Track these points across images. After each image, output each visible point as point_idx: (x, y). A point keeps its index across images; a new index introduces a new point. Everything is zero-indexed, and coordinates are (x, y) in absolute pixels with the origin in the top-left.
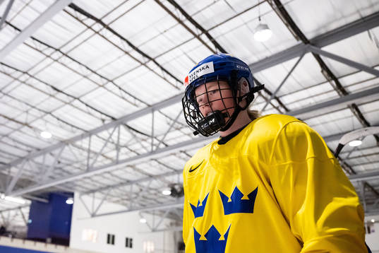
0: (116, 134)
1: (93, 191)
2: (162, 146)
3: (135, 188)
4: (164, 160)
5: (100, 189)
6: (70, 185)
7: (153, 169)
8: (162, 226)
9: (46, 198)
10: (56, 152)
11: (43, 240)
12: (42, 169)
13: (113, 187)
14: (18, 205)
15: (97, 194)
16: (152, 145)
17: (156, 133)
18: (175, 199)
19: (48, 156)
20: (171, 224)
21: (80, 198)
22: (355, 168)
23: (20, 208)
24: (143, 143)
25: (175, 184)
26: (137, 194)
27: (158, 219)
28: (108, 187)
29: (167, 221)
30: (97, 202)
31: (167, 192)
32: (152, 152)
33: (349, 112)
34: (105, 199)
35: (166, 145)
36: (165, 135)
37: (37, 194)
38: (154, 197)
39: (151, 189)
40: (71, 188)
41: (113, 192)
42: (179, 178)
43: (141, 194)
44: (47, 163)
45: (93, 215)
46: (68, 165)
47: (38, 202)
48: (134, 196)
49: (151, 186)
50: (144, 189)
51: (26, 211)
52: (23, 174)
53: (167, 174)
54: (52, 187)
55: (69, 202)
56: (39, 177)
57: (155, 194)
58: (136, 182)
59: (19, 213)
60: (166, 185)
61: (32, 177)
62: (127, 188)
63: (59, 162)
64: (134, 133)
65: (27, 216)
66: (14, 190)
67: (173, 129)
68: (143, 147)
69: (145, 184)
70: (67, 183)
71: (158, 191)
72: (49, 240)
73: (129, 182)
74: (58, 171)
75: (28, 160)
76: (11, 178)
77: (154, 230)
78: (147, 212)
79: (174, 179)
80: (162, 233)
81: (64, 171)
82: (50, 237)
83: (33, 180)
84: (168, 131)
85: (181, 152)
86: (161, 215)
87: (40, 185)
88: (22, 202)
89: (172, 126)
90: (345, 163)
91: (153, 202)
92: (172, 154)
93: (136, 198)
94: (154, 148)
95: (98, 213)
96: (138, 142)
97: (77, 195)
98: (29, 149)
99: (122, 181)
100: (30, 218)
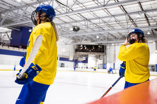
0: (51, 3)
2: (71, 10)
3: (59, 27)
4: (71, 17)
7: (67, 19)
8: (69, 43)
9: (19, 29)
10: (24, 9)
11: (18, 47)
12: (17, 16)
14: (5, 31)
16: (67, 10)
17: (68, 5)
18: (75, 32)
19: (20, 10)
20: (73, 42)
22: (137, 25)
23: (6, 32)
24: (63, 8)
25: (75, 26)
27: (68, 40)
29: (71, 41)
31: (72, 29)
32: (67, 13)
33: (138, 5)
35: (73, 10)
36: (72, 6)
38: (67, 31)
39: (65, 28)
40: (31, 25)
42: (77, 24)
43: (61, 29)
44: (19, 13)
47: (15, 30)
49: (66, 27)
50: (63, 28)
51: (10, 34)
52: (8, 18)
53: (72, 22)
54: (22, 24)
55: (30, 31)
56: (16, 19)
57: (67, 30)
58: (60, 25)
59: (6, 34)
60: (72, 26)
61: (12, 19)
63: (25, 13)
64: (60, 4)
65: (10, 36)
66: (3, 24)
67: (75, 4)
68: (63, 10)
69: (63, 25)
70: (29, 22)
71: (68, 29)
72: (21, 47)
73: (56, 24)
74: (25, 17)
75: (10, 11)
76: (2, 19)
77: (66, 44)
78: (63, 37)
79: (75, 24)
80: (69, 45)
81: (28, 17)
82: (21, 45)
84: (73, 5)
85: (78, 13)
86: (69, 38)
87: (16, 23)
88: (7, 29)
89: (75, 3)
90: (134, 23)
91: (66, 33)
92: (74, 14)
93: (59, 31)
94: (67, 11)
96: (61, 8)
98: (11, 6)
100: (11, 37)
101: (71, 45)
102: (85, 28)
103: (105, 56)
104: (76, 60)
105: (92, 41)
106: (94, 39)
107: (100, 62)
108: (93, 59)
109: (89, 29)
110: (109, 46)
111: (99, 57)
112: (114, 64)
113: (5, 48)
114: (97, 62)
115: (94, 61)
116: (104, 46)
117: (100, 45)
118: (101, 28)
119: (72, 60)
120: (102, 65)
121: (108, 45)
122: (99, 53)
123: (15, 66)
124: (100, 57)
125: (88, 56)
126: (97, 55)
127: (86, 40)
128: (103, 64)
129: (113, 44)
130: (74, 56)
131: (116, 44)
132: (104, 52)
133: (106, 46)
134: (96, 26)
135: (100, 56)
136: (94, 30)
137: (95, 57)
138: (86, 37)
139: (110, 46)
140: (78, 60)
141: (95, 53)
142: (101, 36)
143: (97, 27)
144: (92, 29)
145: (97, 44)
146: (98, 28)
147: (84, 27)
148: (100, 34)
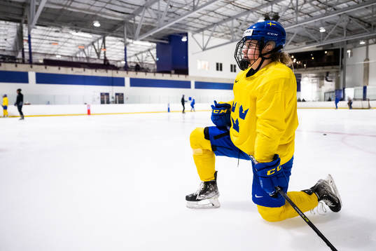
1: (202, 30)
3: (236, 23)
5: (207, 27)
6: (183, 27)
7: (250, 2)
9: (167, 40)
11: (169, 72)
12: (159, 14)
13: (217, 24)
14: (147, 48)
15: (206, 32)
19: (162, 2)
21: (192, 36)
23: (149, 50)
26: (237, 28)
28: (214, 24)
30: (206, 38)
34: (212, 35)
37: (159, 37)
39: (249, 22)
40: (184, 29)
41: (217, 28)
42: (272, 8)
43: (240, 28)
44: (162, 9)
45: (204, 49)
46: (179, 8)
47: (161, 43)
48: (235, 30)
49: (248, 19)
50: (243, 23)
51: (154, 52)
52: (146, 22)
53: (262, 6)
55: (184, 39)
56: (157, 22)
58: (236, 17)
59: (149, 54)
61: (153, 23)
62: (229, 23)
63: (171, 6)
65: (155, 56)
66: (140, 35)
69: (243, 18)
72: (173, 72)
73: (230, 18)
74: (172, 15)
75: (146, 8)
76: (137, 26)
79: (268, 9)
81: (176, 14)
82: (173, 69)
83: (154, 25)
87: (159, 28)
88: (148, 45)
93: (236, 31)
95: (208, 47)
97: (190, 34)
99: (225, 18)
100: (157, 57)
102: (291, 16)
103: (342, 73)
105: (308, 43)
106: (314, 37)
107: (329, 86)
108: (313, 83)
109: (300, 16)
110: (351, 49)
111: (327, 76)
112: (365, 88)
113: (150, 76)
114: (323, 87)
115: (314, 87)
116: (339, 49)
117: (328, 50)
118: (329, 6)
120: (334, 94)
121: (350, 46)
122: (325, 67)
123: (169, 105)
124: (329, 75)
125: (300, 77)
126: (320, 73)
127: (294, 42)
128: (336, 90)
129: (362, 43)
131: (371, 41)
132: (338, 64)
133: (343, 49)
134: (317, 5)
135: (328, 73)
136: (314, 14)
137: (316, 77)
138: (294, 36)
139: (355, 47)
141: (317, 68)
142: (331, 26)
143: (320, 5)
144: (308, 14)
145: (321, 49)
146: (324, 8)
147: (290, 11)
148: (327, 23)
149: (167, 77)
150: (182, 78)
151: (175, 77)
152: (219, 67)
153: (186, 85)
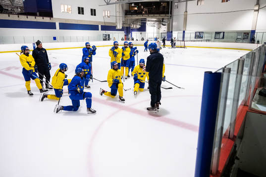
77: (108, 4)
80: (114, 5)
82: (38, 11)
101: (118, 5)
103: (171, 20)
104: (127, 27)
107: (164, 29)
110: (177, 2)
112: (184, 32)
114: (160, 29)
116: (169, 2)
117: (163, 2)
119: (121, 28)
122: (161, 15)
124: (164, 21)
125: (146, 21)
128: (168, 32)
130: (123, 21)
132: (168, 13)
133: (172, 2)
135: (163, 19)
137: (156, 21)
139: (179, 2)
140: (130, 27)
141: (155, 15)
145: (158, 0)
149: (31, 19)
150: (47, 20)
151: (40, 19)
152: (81, 11)
153: (52, 26)
